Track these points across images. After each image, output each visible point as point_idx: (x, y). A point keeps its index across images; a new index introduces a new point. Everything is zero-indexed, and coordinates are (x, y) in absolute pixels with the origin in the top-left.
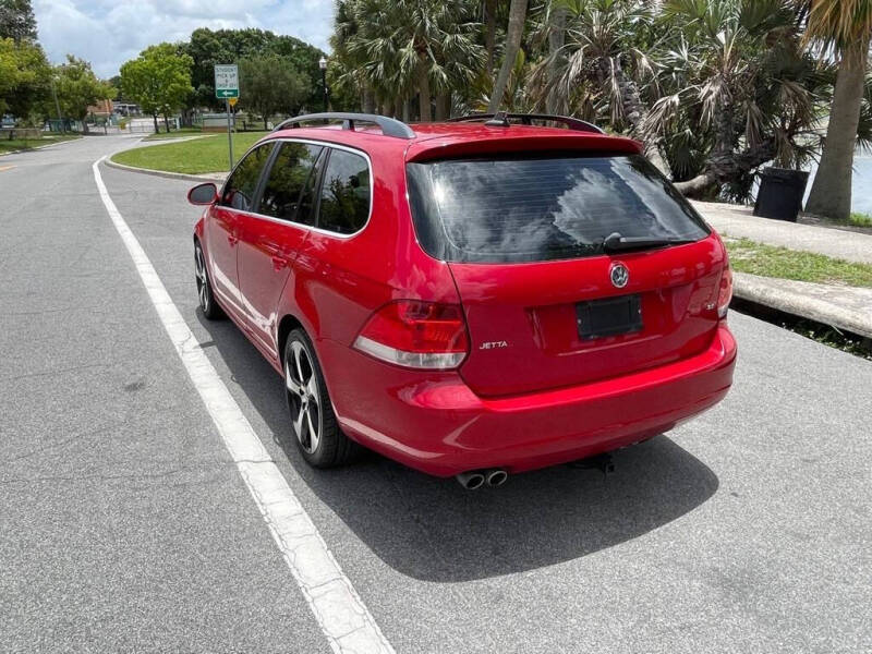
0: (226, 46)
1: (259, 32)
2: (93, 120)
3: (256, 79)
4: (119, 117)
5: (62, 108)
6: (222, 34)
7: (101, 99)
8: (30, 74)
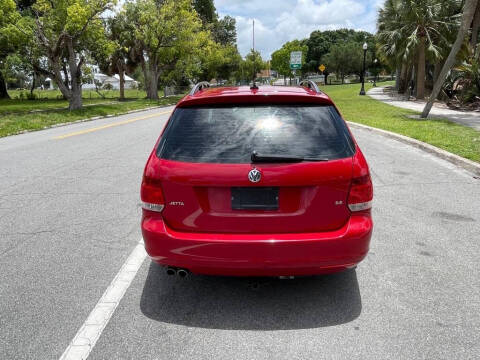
0: (327, 39)
1: (346, 30)
2: (260, 80)
3: (340, 57)
4: (272, 78)
5: (245, 74)
6: (327, 33)
7: (264, 69)
8: (228, 59)
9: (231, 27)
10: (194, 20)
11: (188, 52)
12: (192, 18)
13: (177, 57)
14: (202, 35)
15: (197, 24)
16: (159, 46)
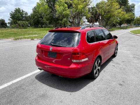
8: (129, 18)
9: (133, 7)
10: (117, 6)
11: (114, 16)
12: (116, 5)
13: (110, 17)
14: (120, 10)
15: (118, 7)
16: (104, 15)
